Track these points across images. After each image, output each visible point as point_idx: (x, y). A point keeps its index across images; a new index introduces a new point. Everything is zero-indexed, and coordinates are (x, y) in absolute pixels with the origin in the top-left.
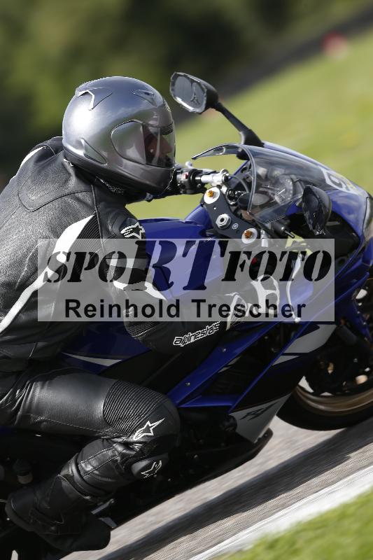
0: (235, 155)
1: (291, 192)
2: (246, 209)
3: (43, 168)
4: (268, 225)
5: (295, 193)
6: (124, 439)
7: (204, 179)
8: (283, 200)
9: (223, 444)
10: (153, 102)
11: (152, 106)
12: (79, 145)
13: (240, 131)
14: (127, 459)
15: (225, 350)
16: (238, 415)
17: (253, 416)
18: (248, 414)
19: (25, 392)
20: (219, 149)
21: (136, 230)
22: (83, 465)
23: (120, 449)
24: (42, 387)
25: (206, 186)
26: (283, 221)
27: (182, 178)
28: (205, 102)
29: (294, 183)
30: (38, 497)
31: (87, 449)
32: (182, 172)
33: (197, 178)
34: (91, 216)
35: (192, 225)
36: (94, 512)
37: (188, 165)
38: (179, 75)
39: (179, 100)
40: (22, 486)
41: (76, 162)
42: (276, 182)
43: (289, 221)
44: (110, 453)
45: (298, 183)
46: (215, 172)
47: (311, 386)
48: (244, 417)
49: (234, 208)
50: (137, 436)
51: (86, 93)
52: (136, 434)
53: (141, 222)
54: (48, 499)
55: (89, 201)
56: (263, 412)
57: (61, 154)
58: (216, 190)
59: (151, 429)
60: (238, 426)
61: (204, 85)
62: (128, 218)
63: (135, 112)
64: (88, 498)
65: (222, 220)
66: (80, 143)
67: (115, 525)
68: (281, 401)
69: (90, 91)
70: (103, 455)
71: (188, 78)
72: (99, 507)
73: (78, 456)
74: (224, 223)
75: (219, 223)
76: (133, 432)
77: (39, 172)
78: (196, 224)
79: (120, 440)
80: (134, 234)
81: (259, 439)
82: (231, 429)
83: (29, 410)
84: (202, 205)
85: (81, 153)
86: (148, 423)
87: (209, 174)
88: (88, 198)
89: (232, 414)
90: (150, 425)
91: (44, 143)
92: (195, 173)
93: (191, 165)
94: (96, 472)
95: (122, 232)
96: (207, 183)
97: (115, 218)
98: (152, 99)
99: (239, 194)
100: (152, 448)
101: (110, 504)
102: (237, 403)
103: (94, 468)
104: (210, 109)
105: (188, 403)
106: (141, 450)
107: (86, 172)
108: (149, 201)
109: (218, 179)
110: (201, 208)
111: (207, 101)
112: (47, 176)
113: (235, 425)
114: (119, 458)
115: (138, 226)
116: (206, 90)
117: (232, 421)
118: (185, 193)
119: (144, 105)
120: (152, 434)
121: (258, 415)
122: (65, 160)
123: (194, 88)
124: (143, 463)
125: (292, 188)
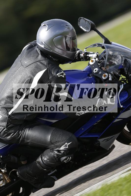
0: (101, 47)
1: (121, 60)
2: (103, 66)
3: (30, 52)
4: (112, 72)
5: (122, 61)
6: (58, 149)
7: (90, 55)
8: (118, 63)
9: (96, 150)
10: (69, 28)
11: (68, 30)
12: (42, 43)
13: (103, 38)
14: (59, 156)
15: (96, 117)
16: (101, 140)
17: (107, 140)
18: (105, 140)
19: (23, 132)
20: (95, 45)
21: (62, 74)
22: (43, 158)
23: (56, 152)
24: (29, 130)
25: (90, 58)
26: (118, 71)
27: (82, 55)
28: (90, 28)
29: (122, 57)
30: (28, 169)
31: (45, 152)
32: (82, 53)
33: (87, 55)
34: (46, 69)
35: (86, 72)
36: (49, 174)
37: (85, 51)
38: (81, 18)
39: (81, 27)
40: (23, 165)
41: (41, 50)
42: (116, 57)
43: (120, 71)
44: (53, 154)
45: (123, 57)
46: (94, 53)
47: (129, 129)
48: (103, 141)
49: (100, 66)
50: (62, 148)
51: (45, 25)
52: (62, 147)
53: (64, 71)
54: (32, 170)
55: (45, 64)
56: (110, 139)
57: (36, 47)
58: (94, 59)
59: (67, 146)
60: (100, 144)
61: (90, 22)
62: (59, 70)
63: (62, 32)
64: (45, 170)
65: (96, 70)
66: (43, 43)
67: (57, 179)
68: (117, 135)
69: (46, 24)
70: (50, 155)
71: (85, 20)
72: (51, 172)
73: (42, 155)
74: (96, 71)
75: (94, 72)
76: (61, 147)
77: (28, 53)
78: (87, 72)
79: (56, 149)
80: (61, 75)
81: (109, 149)
82: (98, 145)
83: (24, 138)
84: (89, 65)
85: (43, 46)
86: (66, 143)
87: (91, 54)
88: (45, 62)
89: (98, 140)
90: (67, 144)
91: (30, 43)
92: (87, 53)
93: (86, 51)
94: (48, 161)
95: (57, 75)
96: (91, 57)
97: (55, 69)
98: (68, 27)
99: (102, 61)
100: (67, 152)
101: (55, 171)
102: (100, 136)
103: (47, 159)
104: (92, 30)
105: (83, 136)
106: (63, 153)
107: (44, 53)
108: (70, 63)
109: (95, 55)
110: (89, 66)
111: (91, 28)
112: (31, 54)
113: (99, 144)
114: (56, 156)
115: (63, 73)
116: (90, 24)
117: (98, 142)
118: (83, 60)
119: (66, 30)
120: (67, 147)
121: (108, 140)
122: (37, 49)
123: (87, 23)
124: (64, 158)
125: (121, 59)
